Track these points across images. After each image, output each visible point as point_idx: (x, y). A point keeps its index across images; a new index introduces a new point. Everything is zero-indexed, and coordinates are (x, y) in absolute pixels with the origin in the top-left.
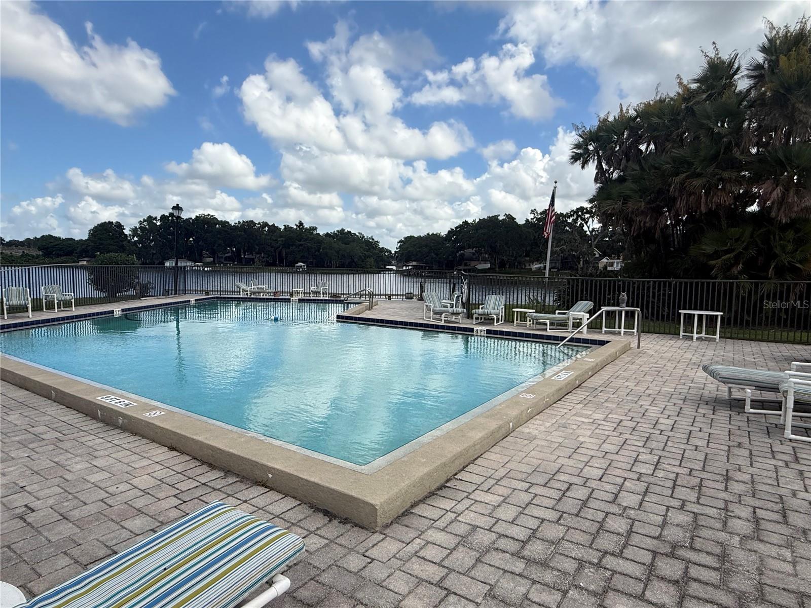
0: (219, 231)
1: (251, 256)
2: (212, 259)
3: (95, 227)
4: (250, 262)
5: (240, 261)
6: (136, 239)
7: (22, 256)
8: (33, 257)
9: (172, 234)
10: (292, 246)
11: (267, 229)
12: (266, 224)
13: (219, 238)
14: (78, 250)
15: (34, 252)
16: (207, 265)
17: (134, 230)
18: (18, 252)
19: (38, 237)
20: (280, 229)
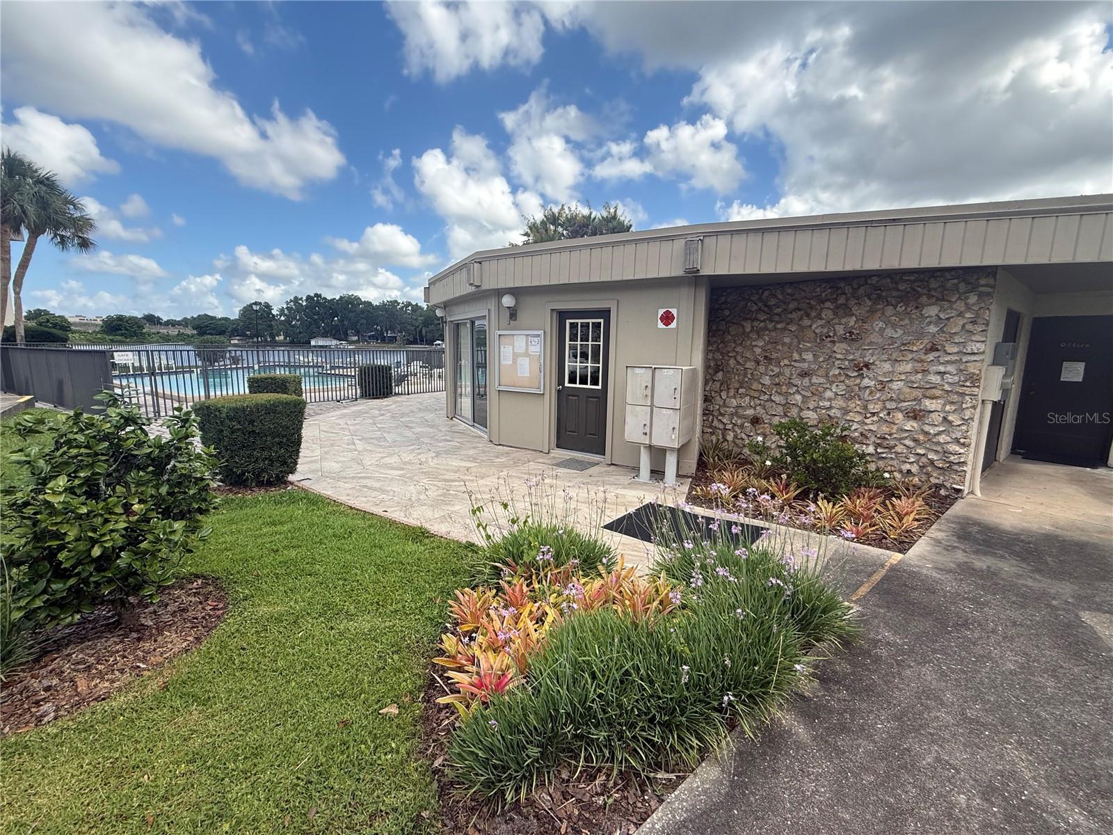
0: (362, 311)
1: (393, 335)
2: (357, 338)
3: (245, 308)
4: (393, 340)
5: (383, 340)
6: (283, 318)
7: (178, 335)
8: (188, 336)
9: (318, 313)
10: (431, 325)
11: (410, 308)
12: (409, 304)
13: (362, 318)
14: (230, 329)
15: (189, 331)
16: (351, 343)
17: (282, 310)
18: (173, 332)
19: (195, 316)
20: (422, 309)
